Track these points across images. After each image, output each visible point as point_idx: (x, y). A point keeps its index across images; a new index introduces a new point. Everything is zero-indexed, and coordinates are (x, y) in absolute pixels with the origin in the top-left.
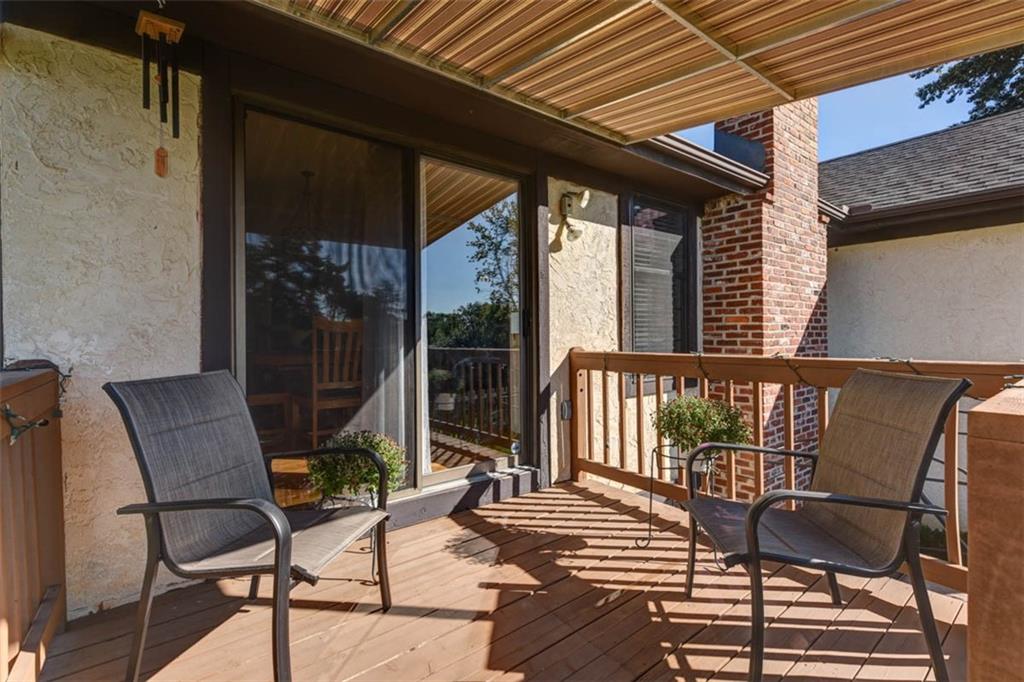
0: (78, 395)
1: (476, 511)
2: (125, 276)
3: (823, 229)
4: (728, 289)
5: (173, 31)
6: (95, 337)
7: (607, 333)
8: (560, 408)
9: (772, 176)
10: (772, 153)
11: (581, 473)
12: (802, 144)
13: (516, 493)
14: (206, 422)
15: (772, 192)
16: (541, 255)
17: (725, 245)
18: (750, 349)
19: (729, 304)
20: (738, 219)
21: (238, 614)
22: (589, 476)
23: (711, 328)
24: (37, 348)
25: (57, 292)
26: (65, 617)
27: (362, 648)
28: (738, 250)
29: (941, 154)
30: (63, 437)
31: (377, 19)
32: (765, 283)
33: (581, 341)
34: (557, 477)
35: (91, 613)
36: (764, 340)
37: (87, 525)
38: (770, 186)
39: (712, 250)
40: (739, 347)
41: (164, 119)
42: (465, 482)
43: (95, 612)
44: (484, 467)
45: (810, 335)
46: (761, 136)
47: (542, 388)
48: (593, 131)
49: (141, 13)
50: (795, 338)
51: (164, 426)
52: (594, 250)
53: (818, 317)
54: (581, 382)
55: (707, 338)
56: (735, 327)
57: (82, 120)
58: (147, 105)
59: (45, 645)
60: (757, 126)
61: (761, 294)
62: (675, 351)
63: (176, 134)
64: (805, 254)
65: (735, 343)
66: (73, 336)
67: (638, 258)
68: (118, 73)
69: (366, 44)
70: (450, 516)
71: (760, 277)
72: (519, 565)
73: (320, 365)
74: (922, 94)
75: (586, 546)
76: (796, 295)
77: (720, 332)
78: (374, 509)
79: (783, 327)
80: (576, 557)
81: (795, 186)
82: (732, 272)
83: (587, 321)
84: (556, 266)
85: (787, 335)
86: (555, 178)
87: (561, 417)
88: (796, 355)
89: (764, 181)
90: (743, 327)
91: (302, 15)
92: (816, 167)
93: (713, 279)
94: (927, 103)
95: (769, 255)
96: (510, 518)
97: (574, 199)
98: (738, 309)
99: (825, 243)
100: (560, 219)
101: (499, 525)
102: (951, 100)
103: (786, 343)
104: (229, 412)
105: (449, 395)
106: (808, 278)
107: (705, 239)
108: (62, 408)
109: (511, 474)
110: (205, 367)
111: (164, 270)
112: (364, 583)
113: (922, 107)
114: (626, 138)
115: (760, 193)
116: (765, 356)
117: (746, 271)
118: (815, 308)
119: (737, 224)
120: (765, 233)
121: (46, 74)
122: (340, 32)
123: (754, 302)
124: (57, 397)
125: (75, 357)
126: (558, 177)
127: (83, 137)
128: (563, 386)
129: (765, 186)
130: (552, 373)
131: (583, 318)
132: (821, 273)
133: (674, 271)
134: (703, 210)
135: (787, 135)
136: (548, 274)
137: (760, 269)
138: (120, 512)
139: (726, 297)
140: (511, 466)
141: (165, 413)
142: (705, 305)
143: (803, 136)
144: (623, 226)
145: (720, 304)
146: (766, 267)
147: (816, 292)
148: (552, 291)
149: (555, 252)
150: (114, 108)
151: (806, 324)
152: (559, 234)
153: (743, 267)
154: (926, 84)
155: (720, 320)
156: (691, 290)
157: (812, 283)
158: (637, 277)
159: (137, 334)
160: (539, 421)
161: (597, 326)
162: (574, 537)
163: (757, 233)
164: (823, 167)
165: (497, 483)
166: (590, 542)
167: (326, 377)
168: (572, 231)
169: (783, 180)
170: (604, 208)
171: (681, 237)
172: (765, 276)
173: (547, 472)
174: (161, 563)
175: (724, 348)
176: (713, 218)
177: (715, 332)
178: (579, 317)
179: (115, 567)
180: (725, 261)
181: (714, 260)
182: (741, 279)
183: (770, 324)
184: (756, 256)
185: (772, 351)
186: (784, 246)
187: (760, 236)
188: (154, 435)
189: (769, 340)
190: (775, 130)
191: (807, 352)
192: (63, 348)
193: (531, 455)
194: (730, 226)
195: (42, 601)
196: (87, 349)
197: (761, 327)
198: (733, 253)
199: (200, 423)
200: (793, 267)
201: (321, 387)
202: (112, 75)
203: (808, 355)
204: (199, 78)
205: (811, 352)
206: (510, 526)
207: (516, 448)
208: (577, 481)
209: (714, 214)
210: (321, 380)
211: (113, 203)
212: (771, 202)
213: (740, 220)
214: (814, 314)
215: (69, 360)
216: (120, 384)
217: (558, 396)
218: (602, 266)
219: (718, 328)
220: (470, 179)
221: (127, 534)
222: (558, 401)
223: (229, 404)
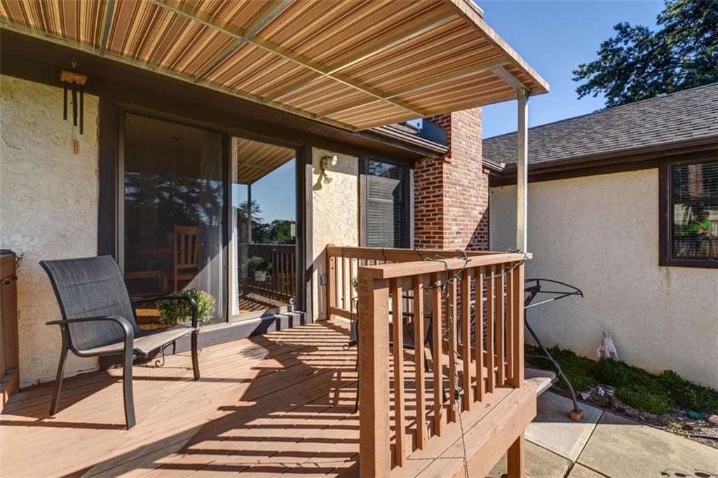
0: (26, 268)
1: (266, 336)
2: (54, 205)
3: (486, 177)
4: (427, 211)
5: (81, 80)
6: (36, 238)
7: (350, 236)
8: (320, 279)
9: (450, 147)
10: (450, 134)
11: (332, 316)
12: (471, 129)
13: (291, 325)
14: (96, 282)
15: (450, 157)
16: (307, 192)
17: (425, 186)
18: (437, 245)
19: (427, 220)
20: (431, 171)
21: (116, 384)
22: (337, 317)
23: (418, 233)
24: (3, 243)
25: (15, 213)
26: (19, 386)
27: (178, 395)
28: (431, 189)
29: (560, 134)
30: (18, 290)
31: (197, 71)
32: (445, 209)
33: (333, 240)
34: (317, 317)
35: (33, 385)
36: (444, 240)
37: (31, 338)
38: (449, 154)
39: (419, 188)
40: (432, 244)
41: (75, 124)
42: (260, 319)
43: (35, 384)
44: (272, 311)
45: (476, 237)
46: (445, 124)
47: (308, 267)
48: (334, 124)
49: (63, 72)
50: (466, 239)
51: (72, 283)
52: (343, 189)
53: (482, 227)
54: (332, 264)
55: (417, 239)
56: (430, 233)
57: (30, 122)
58: (65, 118)
59: (8, 392)
60: (444, 119)
61: (442, 214)
62: (395, 246)
63: (81, 132)
64: (473, 192)
65: (430, 242)
66: (24, 237)
67: (372, 192)
68: (51, 96)
69: (192, 82)
70: (248, 338)
71: (442, 205)
72: (276, 359)
73: (179, 254)
74: (579, 91)
75: (317, 350)
76: (467, 214)
77: (422, 235)
78: (189, 327)
79: (457, 233)
80: (309, 355)
81: (466, 153)
82: (429, 202)
83: (338, 229)
84: (318, 198)
85: (460, 238)
86: (318, 148)
87: (320, 283)
88: (466, 250)
89: (446, 150)
90: (434, 233)
91: (154, 69)
92: (481, 142)
93: (419, 205)
94: (582, 96)
95: (448, 192)
96: (283, 338)
97: (329, 161)
98: (431, 222)
99: (487, 185)
100: (320, 171)
101: (275, 342)
102: (595, 96)
103: (459, 242)
104: (110, 277)
105: (262, 272)
106: (474, 205)
107: (416, 182)
108: (17, 275)
109: (288, 315)
110: (100, 253)
111: (76, 201)
112: (188, 369)
113: (579, 98)
114: (354, 128)
115: (442, 157)
116: (444, 249)
117: (435, 201)
118: (480, 222)
119: (431, 174)
120: (445, 180)
121: (9, 98)
122: (176, 77)
123: (439, 219)
124: (14, 269)
125: (25, 248)
126: (319, 147)
127: (30, 131)
128: (322, 266)
129: (447, 153)
130: (314, 258)
131: (335, 228)
132: (484, 202)
133: (394, 200)
134: (414, 165)
135: (460, 124)
136: (312, 202)
137: (442, 200)
138: (47, 324)
139: (425, 216)
140: (289, 311)
141: (73, 277)
142: (415, 220)
143: (472, 124)
144: (361, 175)
145: (423, 220)
146: (445, 199)
147: (480, 213)
148: (314, 212)
149: (317, 190)
150: (49, 115)
151: (473, 231)
152: (319, 180)
153: (434, 199)
154: (581, 85)
155: (422, 228)
156: (406, 211)
157: (478, 208)
158: (370, 204)
159: (60, 236)
160: (306, 285)
161: (343, 233)
162: (314, 346)
163: (440, 179)
164: (485, 142)
165: (279, 320)
166: (320, 348)
167: (183, 261)
168: (326, 179)
169: (457, 149)
170: (349, 165)
171: (399, 181)
172: (445, 203)
173: (311, 315)
174: (69, 351)
175: (424, 245)
176: (419, 170)
177: (420, 235)
178: (332, 226)
179: (48, 360)
180: (425, 195)
181: (420, 194)
182: (433, 206)
183: (448, 231)
184: (440, 193)
185: (449, 247)
186: (458, 187)
187: (442, 182)
188: (66, 287)
189: (447, 240)
190: (452, 121)
191: (474, 247)
192: (18, 244)
193: (301, 306)
194: (427, 175)
195: (6, 374)
196: (32, 244)
197: (442, 233)
198: (429, 190)
199: (93, 282)
200: (464, 199)
201: (180, 267)
202: (48, 97)
203: (475, 250)
204: (98, 97)
205: (477, 247)
206: (280, 342)
207: (293, 301)
208: (329, 320)
209: (420, 168)
210: (179, 262)
211: (47, 166)
212: (449, 163)
213: (432, 172)
214: (479, 225)
215: (21, 250)
216: (48, 262)
217: (319, 272)
218: (347, 197)
219: (422, 233)
220: (268, 149)
221: (54, 344)
222: (318, 276)
223: (110, 273)
